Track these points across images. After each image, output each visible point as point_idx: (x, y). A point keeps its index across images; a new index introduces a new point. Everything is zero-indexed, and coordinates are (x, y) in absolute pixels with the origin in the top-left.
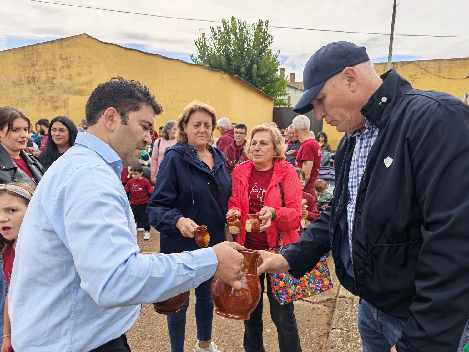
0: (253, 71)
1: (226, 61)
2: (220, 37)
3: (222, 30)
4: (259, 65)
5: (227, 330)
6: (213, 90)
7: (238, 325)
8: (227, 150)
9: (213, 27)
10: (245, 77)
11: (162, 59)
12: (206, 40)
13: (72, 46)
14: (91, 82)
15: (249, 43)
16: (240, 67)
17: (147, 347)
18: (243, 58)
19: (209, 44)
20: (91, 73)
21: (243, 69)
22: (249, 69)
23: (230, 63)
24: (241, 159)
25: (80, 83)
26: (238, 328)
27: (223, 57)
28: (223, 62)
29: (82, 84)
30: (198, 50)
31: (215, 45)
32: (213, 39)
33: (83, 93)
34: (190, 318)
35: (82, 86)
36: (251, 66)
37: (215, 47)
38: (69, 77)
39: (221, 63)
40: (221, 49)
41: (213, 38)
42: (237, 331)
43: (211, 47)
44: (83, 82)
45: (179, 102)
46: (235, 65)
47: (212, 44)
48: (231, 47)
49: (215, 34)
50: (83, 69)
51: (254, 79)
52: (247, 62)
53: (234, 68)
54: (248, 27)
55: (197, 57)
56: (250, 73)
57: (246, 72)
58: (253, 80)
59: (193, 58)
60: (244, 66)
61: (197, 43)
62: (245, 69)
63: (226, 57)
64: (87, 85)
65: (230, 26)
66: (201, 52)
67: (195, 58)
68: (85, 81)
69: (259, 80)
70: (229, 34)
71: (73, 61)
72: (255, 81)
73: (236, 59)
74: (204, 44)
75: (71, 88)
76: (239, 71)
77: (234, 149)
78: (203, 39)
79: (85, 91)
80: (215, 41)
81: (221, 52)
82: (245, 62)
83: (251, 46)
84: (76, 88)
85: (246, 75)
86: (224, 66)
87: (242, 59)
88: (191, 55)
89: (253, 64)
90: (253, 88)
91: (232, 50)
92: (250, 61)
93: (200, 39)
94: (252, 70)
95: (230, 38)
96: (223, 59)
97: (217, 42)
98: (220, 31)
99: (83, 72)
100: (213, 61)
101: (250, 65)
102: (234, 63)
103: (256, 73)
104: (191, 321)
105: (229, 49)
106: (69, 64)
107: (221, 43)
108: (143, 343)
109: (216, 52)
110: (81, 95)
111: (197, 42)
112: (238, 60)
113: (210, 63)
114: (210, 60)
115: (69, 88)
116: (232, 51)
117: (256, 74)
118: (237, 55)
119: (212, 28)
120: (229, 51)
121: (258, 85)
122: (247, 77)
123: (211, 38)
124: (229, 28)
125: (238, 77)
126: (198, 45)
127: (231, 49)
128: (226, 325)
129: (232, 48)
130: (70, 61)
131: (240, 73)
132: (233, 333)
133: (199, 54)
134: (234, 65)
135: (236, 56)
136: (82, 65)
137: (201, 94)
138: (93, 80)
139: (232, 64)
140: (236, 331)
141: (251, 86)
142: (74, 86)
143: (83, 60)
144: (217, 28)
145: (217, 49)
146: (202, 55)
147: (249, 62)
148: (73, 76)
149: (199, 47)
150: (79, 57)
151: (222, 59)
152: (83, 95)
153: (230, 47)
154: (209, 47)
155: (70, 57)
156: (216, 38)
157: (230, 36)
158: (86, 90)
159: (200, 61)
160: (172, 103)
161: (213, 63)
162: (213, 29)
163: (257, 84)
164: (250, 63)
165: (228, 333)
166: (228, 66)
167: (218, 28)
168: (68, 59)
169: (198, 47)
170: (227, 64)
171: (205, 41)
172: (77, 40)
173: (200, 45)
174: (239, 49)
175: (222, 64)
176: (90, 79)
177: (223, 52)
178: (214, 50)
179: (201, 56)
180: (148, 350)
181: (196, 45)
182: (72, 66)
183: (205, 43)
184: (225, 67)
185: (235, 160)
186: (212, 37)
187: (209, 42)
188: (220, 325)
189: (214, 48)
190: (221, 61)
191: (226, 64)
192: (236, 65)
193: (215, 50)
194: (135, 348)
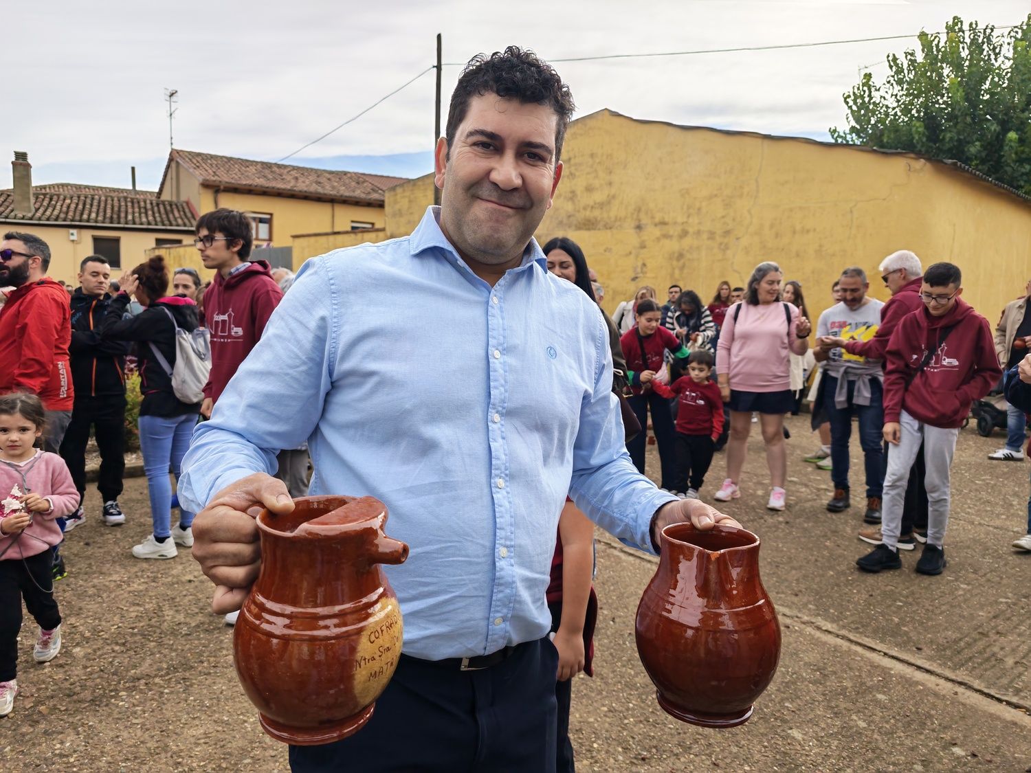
0: (1006, 148)
1: (927, 133)
2: (912, 77)
3: (920, 57)
4: (1025, 133)
5: (870, 755)
6: (884, 199)
7: (901, 752)
8: (904, 325)
9: (894, 55)
10: (980, 167)
11: (759, 141)
12: (873, 89)
13: (581, 135)
14: (609, 203)
15: (996, 79)
16: (968, 143)
17: (670, 728)
18: (978, 121)
19: (881, 97)
20: (610, 184)
21: (975, 146)
22: (995, 146)
23: (938, 137)
24: (942, 351)
25: (588, 206)
26: (903, 758)
27: (918, 124)
28: (917, 137)
29: (592, 207)
30: (850, 115)
31: (898, 97)
32: (892, 85)
33: (593, 224)
34: (777, 700)
35: (591, 211)
36: (1000, 138)
37: (898, 101)
38: (570, 195)
39: (913, 138)
40: (913, 104)
41: (892, 81)
42: (900, 765)
43: (886, 103)
44: (595, 204)
45: (794, 232)
46: (951, 139)
47: (888, 96)
48: (942, 96)
49: (900, 70)
50: (596, 177)
51: (1008, 169)
52: (988, 128)
53: (947, 146)
54: (998, 39)
55: (848, 131)
56: (997, 155)
57: (984, 154)
58: (1006, 172)
59: (836, 135)
60: (978, 140)
61: (848, 100)
62: (982, 146)
63: (927, 121)
64: (602, 208)
65: (942, 44)
66: (857, 120)
67: (842, 134)
68: (598, 201)
69: (1023, 170)
70: (939, 64)
71: (580, 164)
72: (1009, 173)
73: (956, 124)
74: (867, 99)
75: (573, 215)
76: (963, 152)
77: (922, 325)
78: (865, 88)
79: (596, 220)
80: (897, 88)
81: (914, 112)
82: (983, 128)
83: (1005, 85)
84: (581, 216)
85: (983, 161)
86: (919, 146)
87: (974, 123)
88: (833, 128)
89: (1005, 130)
90: (1003, 191)
91: (944, 103)
92: (997, 124)
93: (858, 89)
94: (1002, 147)
95: (940, 76)
96: (917, 128)
97: (902, 90)
98: (913, 62)
99: (596, 183)
100: (888, 137)
101: (999, 134)
102: (948, 135)
103: (1016, 153)
104: (778, 707)
105: (937, 102)
106: (573, 169)
107: (914, 90)
108: (663, 719)
109: (899, 114)
110: (589, 229)
111: (849, 96)
112: (960, 126)
113: (882, 141)
114: (882, 135)
115: (569, 217)
116: (944, 106)
117: (1013, 156)
118: (959, 114)
119: (890, 58)
120: (937, 106)
121: (1022, 183)
122: (985, 168)
123: (889, 82)
124: (938, 51)
125: (955, 164)
126: (851, 103)
127: (941, 101)
128: (870, 742)
129: (945, 98)
130: (576, 165)
131: (964, 157)
132: (886, 766)
133: (853, 123)
134: (947, 140)
135: (956, 117)
136: (596, 171)
137: (851, 212)
138: (614, 197)
139: (944, 138)
140: (894, 764)
141: (996, 185)
142: (579, 211)
143: (598, 161)
144: (906, 57)
145: (903, 106)
146: (861, 126)
147: (994, 127)
148: (578, 193)
149: (855, 108)
150: (592, 155)
151: (914, 129)
152: (595, 229)
153: (939, 98)
154: (881, 105)
155: (575, 157)
156: (900, 82)
157: (943, 68)
158: (599, 219)
159: (854, 139)
160: (777, 235)
161: (890, 141)
162: (895, 59)
163: (1019, 181)
164: (998, 129)
165: (871, 761)
166: (931, 144)
167: (909, 57)
168: (572, 162)
169: (850, 107)
170: (929, 139)
171: (870, 92)
172: (591, 123)
173: (855, 103)
174: (967, 99)
175: (915, 141)
176: (608, 196)
177: (918, 112)
178: (894, 109)
179: (858, 127)
180: (671, 734)
181: (847, 103)
182: (577, 174)
183: (869, 95)
184: (922, 146)
185: (926, 353)
186: (892, 79)
187: (882, 93)
188: (851, 736)
189: (895, 105)
190: (911, 134)
191: (924, 139)
192: (956, 138)
193: (897, 110)
194: (645, 722)
